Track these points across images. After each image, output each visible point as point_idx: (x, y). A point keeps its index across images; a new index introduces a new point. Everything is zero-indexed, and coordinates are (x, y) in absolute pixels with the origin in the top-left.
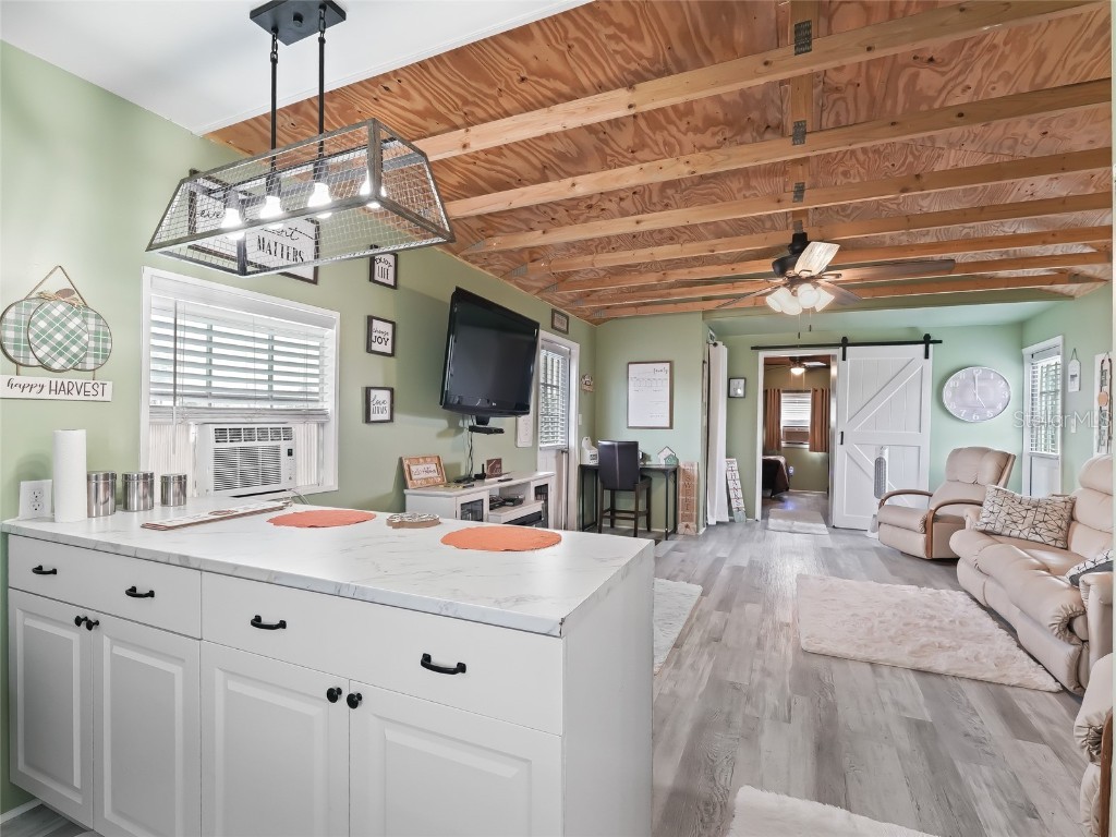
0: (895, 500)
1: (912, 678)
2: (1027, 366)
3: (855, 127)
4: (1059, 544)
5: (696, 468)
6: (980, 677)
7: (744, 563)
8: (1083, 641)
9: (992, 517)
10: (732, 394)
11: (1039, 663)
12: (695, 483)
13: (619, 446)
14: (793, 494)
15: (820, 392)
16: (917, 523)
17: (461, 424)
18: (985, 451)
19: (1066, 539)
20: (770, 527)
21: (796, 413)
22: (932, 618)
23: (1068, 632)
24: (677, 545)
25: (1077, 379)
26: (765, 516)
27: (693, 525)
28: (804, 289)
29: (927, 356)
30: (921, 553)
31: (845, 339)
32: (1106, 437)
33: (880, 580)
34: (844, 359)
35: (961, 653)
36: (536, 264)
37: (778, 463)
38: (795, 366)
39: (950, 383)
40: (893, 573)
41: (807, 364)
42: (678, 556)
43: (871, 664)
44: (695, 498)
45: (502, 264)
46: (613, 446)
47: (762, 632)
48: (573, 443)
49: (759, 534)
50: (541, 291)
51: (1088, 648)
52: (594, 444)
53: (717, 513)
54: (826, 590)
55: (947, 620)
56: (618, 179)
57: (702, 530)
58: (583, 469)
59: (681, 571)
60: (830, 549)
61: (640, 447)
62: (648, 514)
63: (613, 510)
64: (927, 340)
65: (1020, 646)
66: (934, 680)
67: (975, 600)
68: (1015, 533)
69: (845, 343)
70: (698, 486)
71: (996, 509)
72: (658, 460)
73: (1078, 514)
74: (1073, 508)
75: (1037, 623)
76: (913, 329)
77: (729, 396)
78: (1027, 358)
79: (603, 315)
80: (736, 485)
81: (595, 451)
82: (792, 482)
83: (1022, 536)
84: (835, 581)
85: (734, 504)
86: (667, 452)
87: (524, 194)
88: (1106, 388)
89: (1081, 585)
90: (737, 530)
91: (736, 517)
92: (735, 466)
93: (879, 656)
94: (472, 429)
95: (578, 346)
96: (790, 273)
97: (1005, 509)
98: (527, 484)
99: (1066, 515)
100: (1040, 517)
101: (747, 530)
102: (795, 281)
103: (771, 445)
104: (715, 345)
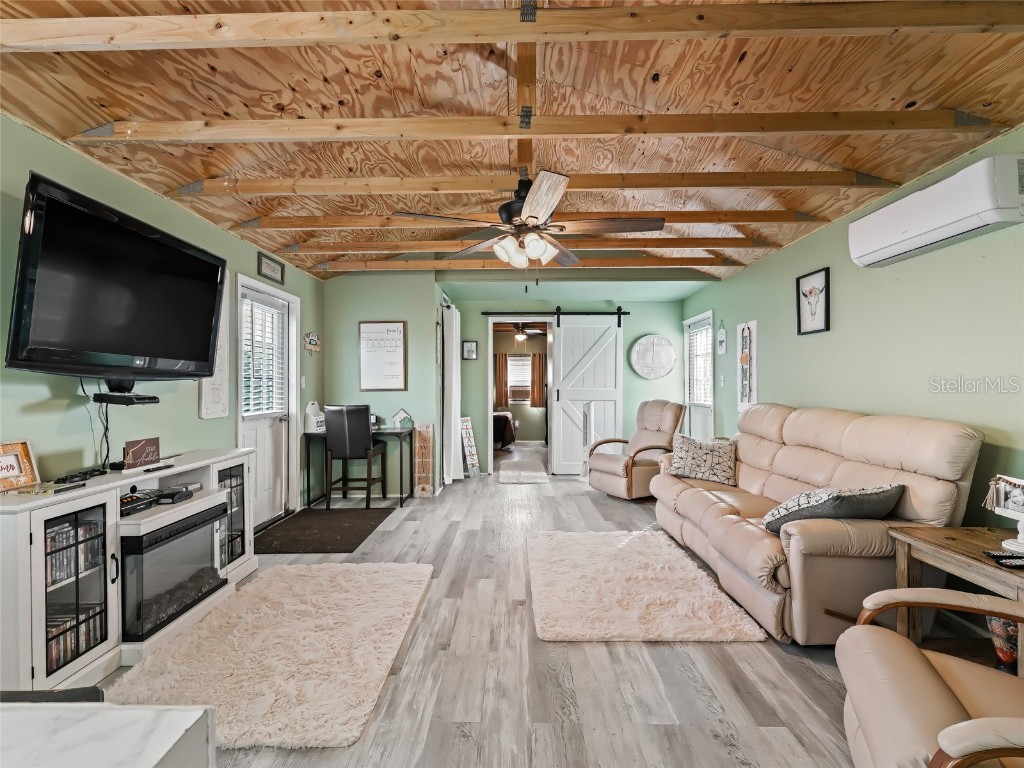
0: (601, 449)
1: (645, 650)
2: (686, 335)
3: (592, 11)
4: (731, 482)
5: (431, 429)
6: (703, 638)
7: (477, 526)
8: (786, 589)
9: (682, 462)
10: (466, 356)
11: (741, 606)
12: (431, 445)
13: (348, 412)
14: (518, 444)
15: (537, 356)
16: (620, 468)
17: (80, 392)
18: (664, 404)
19: (735, 477)
20: (501, 480)
21: (519, 374)
22: (647, 566)
23: (774, 583)
24: (412, 512)
25: (724, 344)
26: (496, 468)
27: (429, 487)
28: (531, 239)
29: (619, 325)
30: (624, 495)
31: (558, 308)
32: (748, 390)
33: (597, 530)
34: (558, 326)
35: (682, 608)
36: (215, 183)
37: (506, 418)
38: (518, 333)
39: (636, 348)
40: (606, 517)
41: (529, 331)
42: (411, 525)
43: (607, 643)
44: (431, 460)
45: (159, 174)
46: (342, 411)
47: (495, 623)
48: (294, 408)
49: (492, 488)
50: (236, 225)
51: (791, 596)
52: (322, 409)
53: (453, 470)
54: (554, 549)
55: (659, 567)
56: (288, 28)
57: (439, 491)
58: (309, 439)
59: (413, 546)
60: (553, 498)
61: (372, 411)
62: (383, 480)
63: (345, 479)
64: (619, 312)
65: (720, 587)
66: (664, 649)
67: (672, 538)
68: (700, 475)
69: (558, 312)
70: (434, 447)
71: (683, 454)
72: (393, 424)
73: (741, 456)
74: (736, 450)
75: (746, 573)
76: (609, 302)
77: (463, 358)
78: (686, 328)
79: (329, 268)
80: (470, 443)
81: (322, 417)
82: (517, 434)
83: (704, 477)
84: (561, 535)
85: (469, 461)
86: (402, 415)
87: (134, 27)
88: (747, 351)
89: (782, 534)
90: (472, 486)
91: (471, 473)
92: (470, 425)
93: (613, 631)
94: (99, 398)
95: (297, 300)
96: (517, 220)
97: (690, 454)
98: (207, 468)
99: (733, 456)
100: (716, 460)
101: (481, 485)
102: (521, 230)
103: (500, 403)
104: (448, 307)
